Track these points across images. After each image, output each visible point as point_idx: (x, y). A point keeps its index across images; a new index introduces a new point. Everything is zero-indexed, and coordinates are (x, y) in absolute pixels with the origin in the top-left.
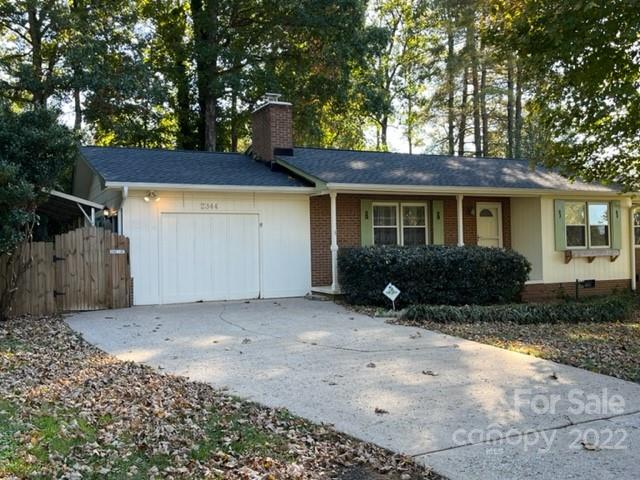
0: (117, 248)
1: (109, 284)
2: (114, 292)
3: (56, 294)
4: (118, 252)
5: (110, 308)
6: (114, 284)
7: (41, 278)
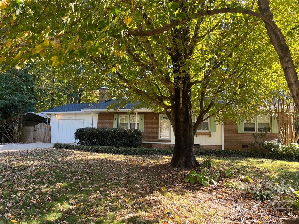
0: (47, 128)
1: (45, 137)
2: (46, 139)
3: (34, 139)
4: (47, 129)
5: (44, 143)
6: (46, 137)
7: (31, 135)
